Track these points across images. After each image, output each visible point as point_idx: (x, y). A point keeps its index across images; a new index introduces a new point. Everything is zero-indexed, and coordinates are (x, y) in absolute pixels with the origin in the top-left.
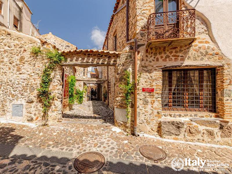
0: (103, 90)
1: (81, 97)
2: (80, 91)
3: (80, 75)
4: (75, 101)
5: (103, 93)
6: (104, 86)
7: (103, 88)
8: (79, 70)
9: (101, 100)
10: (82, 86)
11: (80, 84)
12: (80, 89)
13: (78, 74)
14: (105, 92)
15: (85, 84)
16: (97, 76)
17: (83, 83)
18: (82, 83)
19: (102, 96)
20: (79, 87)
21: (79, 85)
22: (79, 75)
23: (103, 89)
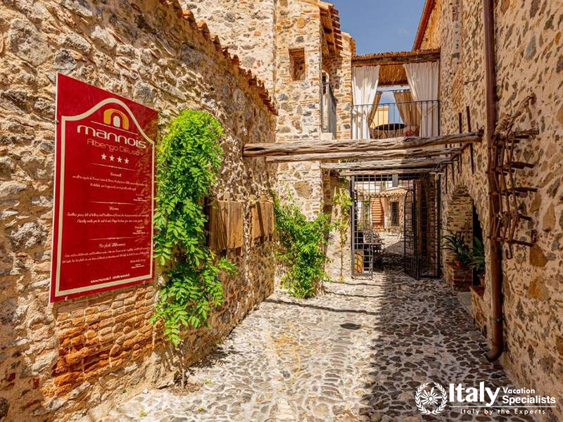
0: (446, 210)
1: (310, 259)
2: (301, 222)
3: (302, 125)
4: (277, 280)
5: (445, 233)
6: (452, 189)
7: (446, 199)
8: (297, 98)
9: (439, 275)
10: (317, 191)
11: (304, 178)
12: (304, 212)
13: (288, 124)
14: (462, 224)
15: (332, 179)
16: (405, 128)
17: (319, 174)
18: (313, 173)
19: (445, 253)
20: (296, 196)
21: (299, 188)
22: (298, 126)
23: (446, 204)
